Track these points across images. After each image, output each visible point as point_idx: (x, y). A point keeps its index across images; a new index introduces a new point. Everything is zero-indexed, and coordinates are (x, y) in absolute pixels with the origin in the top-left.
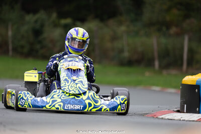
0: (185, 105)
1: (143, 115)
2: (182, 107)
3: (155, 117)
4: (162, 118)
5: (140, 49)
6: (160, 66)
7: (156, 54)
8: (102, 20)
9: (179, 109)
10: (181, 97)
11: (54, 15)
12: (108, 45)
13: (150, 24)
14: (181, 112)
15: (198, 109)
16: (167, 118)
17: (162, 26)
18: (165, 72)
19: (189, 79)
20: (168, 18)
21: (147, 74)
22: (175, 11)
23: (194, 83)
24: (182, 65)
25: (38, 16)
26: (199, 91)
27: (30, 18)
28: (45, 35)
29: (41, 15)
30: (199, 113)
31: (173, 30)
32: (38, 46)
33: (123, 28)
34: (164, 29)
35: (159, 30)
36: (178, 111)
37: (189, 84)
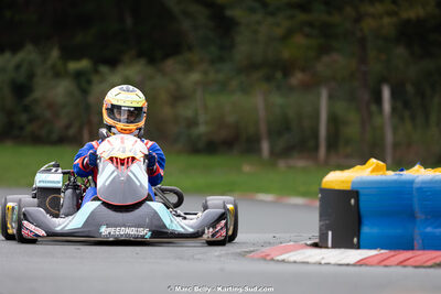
0: (330, 233)
1: (243, 255)
2: (323, 236)
3: (268, 258)
4: (283, 261)
5: (231, 119)
6: (272, 153)
7: (263, 128)
8: (152, 61)
9: (317, 241)
10: (321, 216)
11: (55, 54)
12: (167, 111)
13: (251, 67)
14: (321, 247)
15: (355, 240)
16: (292, 259)
17: (275, 70)
18: (282, 164)
19: (337, 179)
20: (286, 54)
21: (247, 168)
22: (299, 40)
23: (347, 187)
24: (316, 148)
25: (20, 56)
26: (357, 201)
27: (6, 61)
28: (37, 94)
29: (28, 54)
30: (358, 247)
31: (297, 78)
32: (24, 118)
33: (195, 77)
34: (279, 75)
35: (269, 79)
36: (315, 245)
37: (337, 188)
